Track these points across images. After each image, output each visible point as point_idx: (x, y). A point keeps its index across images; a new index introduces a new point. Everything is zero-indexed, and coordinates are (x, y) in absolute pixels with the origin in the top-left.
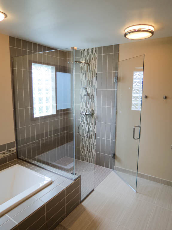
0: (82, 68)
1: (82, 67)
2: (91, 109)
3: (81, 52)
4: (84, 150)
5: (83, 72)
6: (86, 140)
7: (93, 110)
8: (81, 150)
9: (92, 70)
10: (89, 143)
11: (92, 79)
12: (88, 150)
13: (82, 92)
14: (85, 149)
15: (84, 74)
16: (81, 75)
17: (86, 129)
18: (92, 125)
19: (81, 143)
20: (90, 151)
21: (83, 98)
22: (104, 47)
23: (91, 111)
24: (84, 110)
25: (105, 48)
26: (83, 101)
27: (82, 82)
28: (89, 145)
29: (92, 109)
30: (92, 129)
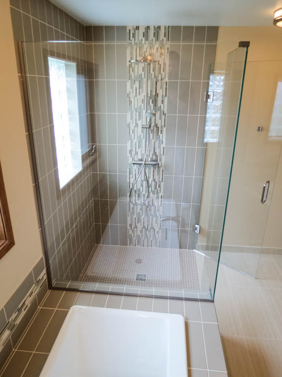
0: (131, 69)
1: (130, 66)
2: (152, 153)
3: (128, 31)
4: (136, 227)
5: (133, 77)
6: (141, 209)
7: (157, 154)
8: (129, 227)
9: (156, 75)
10: (147, 215)
11: (154, 94)
12: (144, 227)
13: (132, 118)
14: (139, 225)
15: (137, 83)
16: (129, 84)
17: (141, 190)
18: (153, 182)
19: (130, 217)
20: (150, 227)
21: (133, 132)
22: (185, 27)
23: (151, 156)
24: (136, 156)
25: (188, 29)
26: (133, 138)
27: (132, 99)
28: (146, 219)
29: (155, 153)
30: (153, 190)
